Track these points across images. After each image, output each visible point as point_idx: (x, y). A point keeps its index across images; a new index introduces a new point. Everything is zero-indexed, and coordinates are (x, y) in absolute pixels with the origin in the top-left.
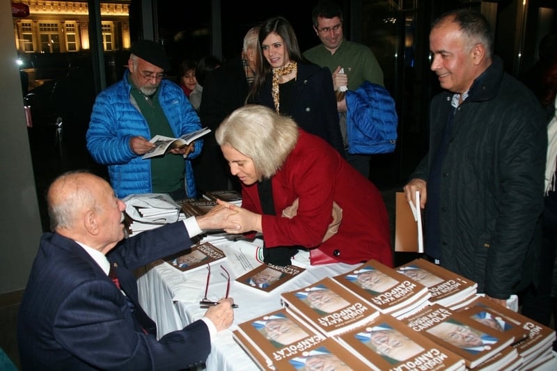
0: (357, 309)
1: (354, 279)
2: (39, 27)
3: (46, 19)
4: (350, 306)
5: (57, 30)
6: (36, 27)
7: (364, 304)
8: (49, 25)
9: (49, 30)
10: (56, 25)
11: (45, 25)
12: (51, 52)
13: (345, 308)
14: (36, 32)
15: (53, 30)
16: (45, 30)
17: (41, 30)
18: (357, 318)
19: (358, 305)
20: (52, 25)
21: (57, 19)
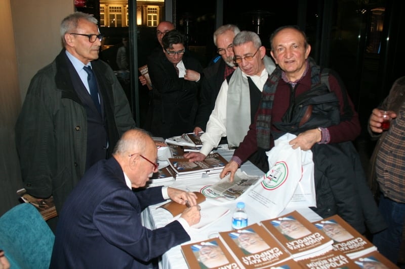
0: (275, 252)
1: (278, 224)
2: (109, 9)
3: (114, 4)
4: (270, 249)
5: (120, 11)
6: (107, 9)
7: (281, 249)
8: (115, 8)
9: (115, 11)
10: (120, 8)
11: (113, 8)
12: (116, 26)
13: (265, 251)
14: (107, 12)
15: (118, 11)
16: (113, 11)
17: (110, 11)
18: (273, 261)
19: (276, 250)
20: (118, 8)
21: (121, 4)
